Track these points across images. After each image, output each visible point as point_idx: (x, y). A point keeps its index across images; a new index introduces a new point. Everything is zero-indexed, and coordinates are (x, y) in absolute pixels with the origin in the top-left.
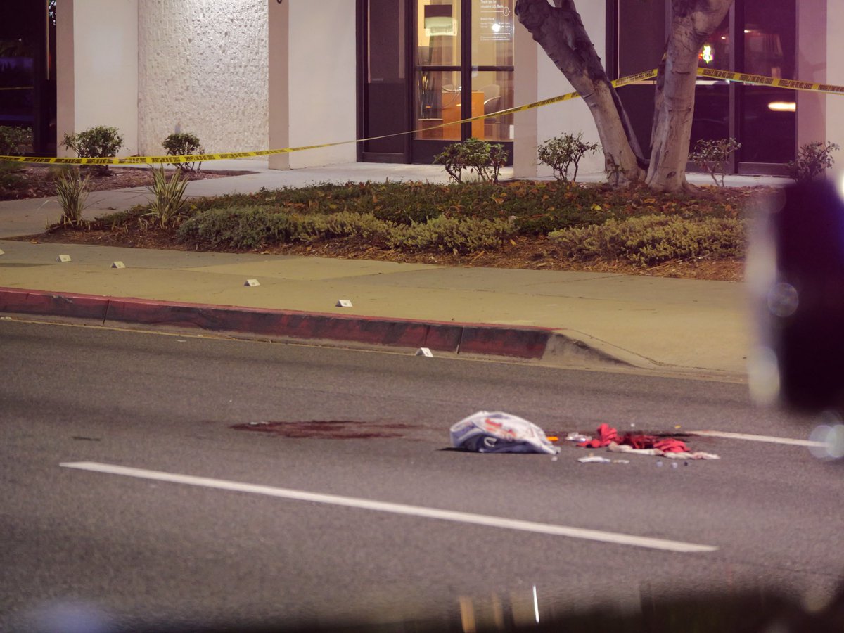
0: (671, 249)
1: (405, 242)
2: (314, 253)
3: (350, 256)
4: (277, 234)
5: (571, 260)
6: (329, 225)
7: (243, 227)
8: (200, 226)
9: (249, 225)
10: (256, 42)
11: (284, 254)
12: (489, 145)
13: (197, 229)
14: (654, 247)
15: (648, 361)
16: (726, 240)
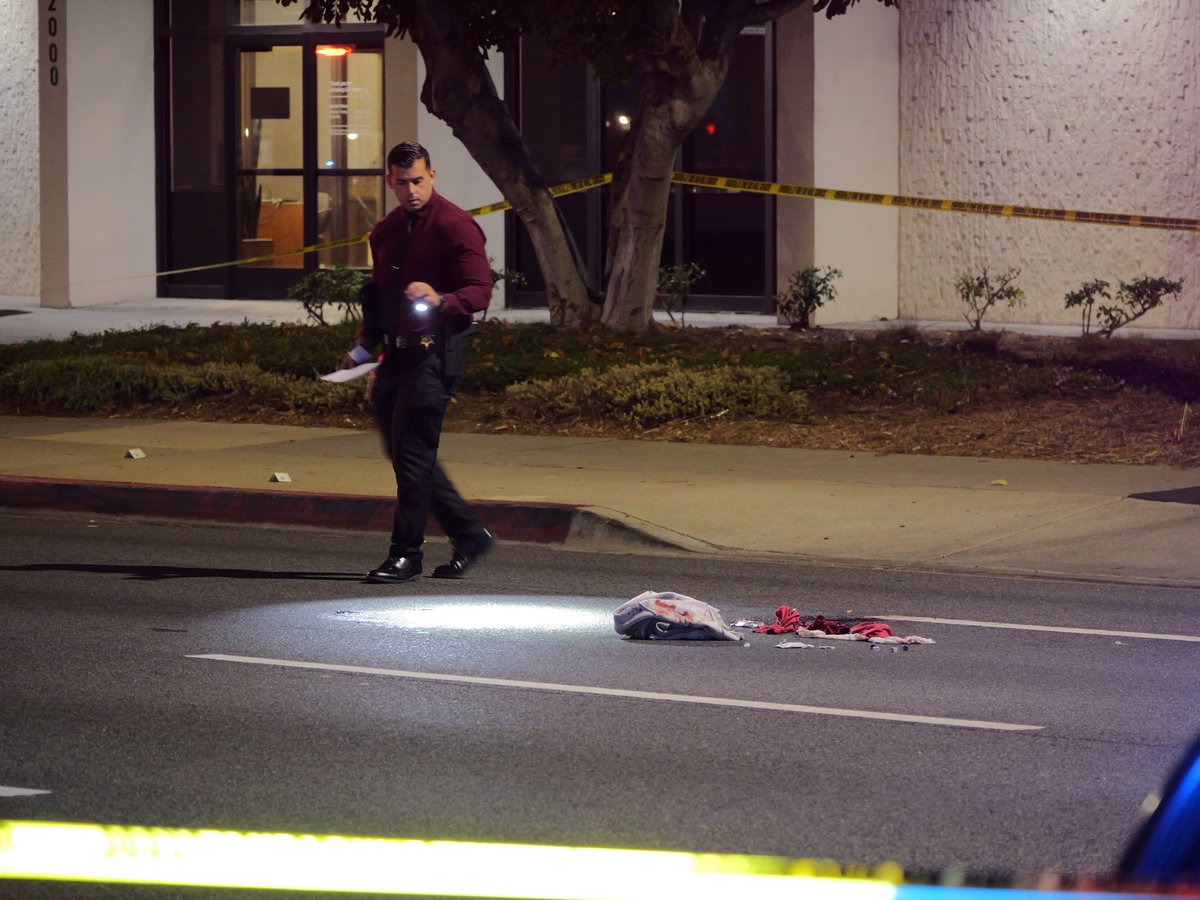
0: (674, 406)
1: (309, 400)
2: (184, 416)
3: (235, 419)
4: (129, 392)
5: (539, 421)
6: (202, 380)
7: (81, 383)
8: (22, 383)
9: (90, 380)
10: (14, 136)
11: (141, 418)
12: (360, 274)
13: (17, 387)
14: (651, 404)
15: (703, 544)
16: (743, 394)
